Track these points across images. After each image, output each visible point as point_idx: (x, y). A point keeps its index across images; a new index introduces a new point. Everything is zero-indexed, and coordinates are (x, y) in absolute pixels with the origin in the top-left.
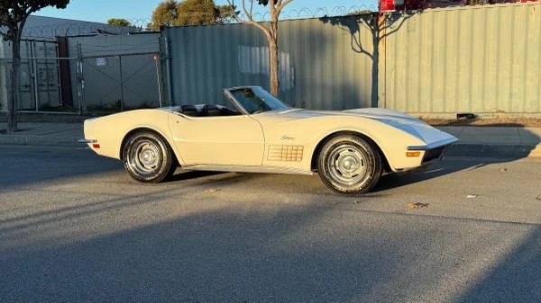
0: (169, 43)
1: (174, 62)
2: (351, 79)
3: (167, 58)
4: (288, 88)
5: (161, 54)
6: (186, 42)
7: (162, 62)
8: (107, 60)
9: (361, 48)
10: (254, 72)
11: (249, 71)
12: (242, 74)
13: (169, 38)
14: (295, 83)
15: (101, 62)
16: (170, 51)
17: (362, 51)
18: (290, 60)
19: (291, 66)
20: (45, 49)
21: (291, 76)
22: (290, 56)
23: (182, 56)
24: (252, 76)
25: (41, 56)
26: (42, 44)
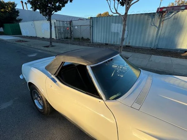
0: (93, 22)
1: (93, 28)
3: (92, 27)
5: (90, 25)
6: (97, 22)
7: (90, 28)
8: (78, 27)
10: (115, 32)
12: (112, 32)
13: (92, 21)
15: (76, 27)
16: (92, 25)
19: (127, 30)
21: (126, 34)
23: (96, 26)
24: (114, 33)
25: (66, 25)
26: (66, 22)
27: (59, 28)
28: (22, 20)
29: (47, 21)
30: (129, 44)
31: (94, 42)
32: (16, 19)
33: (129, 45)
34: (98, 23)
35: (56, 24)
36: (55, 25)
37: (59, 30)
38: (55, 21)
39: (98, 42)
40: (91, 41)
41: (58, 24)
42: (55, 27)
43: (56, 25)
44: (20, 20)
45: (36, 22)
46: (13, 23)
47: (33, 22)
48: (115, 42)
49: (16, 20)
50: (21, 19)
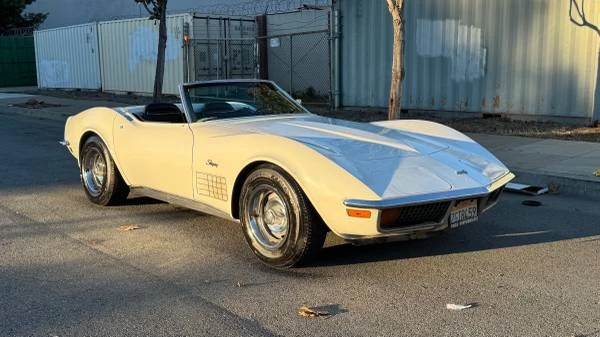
0: (341, 18)
1: (344, 42)
2: (566, 63)
3: (337, 37)
4: (477, 76)
5: (330, 32)
6: (358, 16)
7: (331, 42)
8: (280, 41)
9: (584, 19)
10: (434, 55)
11: (428, 53)
12: (420, 58)
13: (340, 13)
14: (486, 70)
15: (275, 43)
16: (340, 28)
17: (586, 23)
18: (482, 37)
19: (482, 46)
20: (241, 28)
21: (481, 61)
22: (482, 32)
23: (353, 35)
24: (431, 60)
25: (236, 37)
26: (237, 23)
27: (203, 48)
28: (45, 17)
29: (151, 18)
30: (496, 104)
31: (345, 103)
32: (22, 14)
33: (498, 110)
34: (363, 20)
35: (191, 33)
36: (188, 35)
37: (202, 57)
38: (189, 19)
39: (363, 104)
40: (333, 100)
41: (199, 31)
42: (187, 45)
43: (192, 37)
44: (37, 20)
45: (107, 27)
46: (6, 34)
47: (93, 25)
48: (437, 100)
49: (20, 17)
50: (39, 15)
